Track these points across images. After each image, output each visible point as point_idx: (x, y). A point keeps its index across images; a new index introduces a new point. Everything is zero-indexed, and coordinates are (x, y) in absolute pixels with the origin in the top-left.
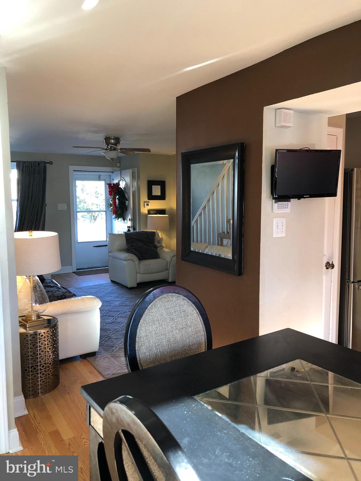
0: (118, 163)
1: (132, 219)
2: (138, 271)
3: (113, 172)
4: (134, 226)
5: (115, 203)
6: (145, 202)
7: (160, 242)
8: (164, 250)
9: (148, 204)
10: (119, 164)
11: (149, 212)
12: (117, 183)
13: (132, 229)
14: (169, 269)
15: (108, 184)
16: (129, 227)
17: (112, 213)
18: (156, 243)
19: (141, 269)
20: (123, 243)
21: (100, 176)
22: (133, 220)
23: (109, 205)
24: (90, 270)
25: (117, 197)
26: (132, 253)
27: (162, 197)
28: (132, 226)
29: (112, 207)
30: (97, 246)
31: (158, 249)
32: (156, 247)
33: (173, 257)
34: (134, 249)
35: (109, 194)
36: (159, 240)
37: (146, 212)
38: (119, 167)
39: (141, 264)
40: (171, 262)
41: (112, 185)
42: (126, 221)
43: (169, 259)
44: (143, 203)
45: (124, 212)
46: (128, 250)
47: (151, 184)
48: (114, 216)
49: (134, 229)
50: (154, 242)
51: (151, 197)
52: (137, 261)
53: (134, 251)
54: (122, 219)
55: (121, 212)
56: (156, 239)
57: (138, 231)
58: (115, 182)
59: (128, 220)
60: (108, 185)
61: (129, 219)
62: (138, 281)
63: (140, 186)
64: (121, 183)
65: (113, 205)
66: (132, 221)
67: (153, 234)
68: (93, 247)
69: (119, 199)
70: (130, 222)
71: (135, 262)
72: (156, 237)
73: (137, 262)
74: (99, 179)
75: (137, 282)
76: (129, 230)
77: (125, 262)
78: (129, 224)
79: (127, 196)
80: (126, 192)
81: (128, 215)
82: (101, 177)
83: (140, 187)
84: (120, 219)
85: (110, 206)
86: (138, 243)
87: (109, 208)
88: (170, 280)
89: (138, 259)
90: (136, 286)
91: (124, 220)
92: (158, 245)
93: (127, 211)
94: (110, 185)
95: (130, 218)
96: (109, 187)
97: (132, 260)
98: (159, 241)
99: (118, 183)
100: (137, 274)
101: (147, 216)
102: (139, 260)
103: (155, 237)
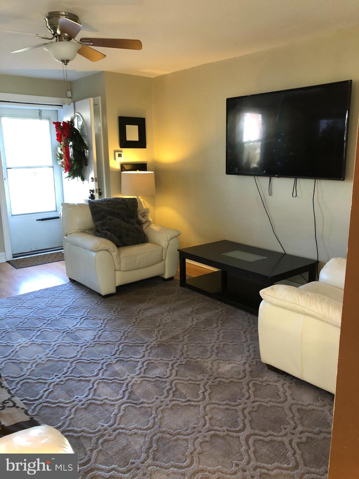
0: (68, 91)
1: (96, 178)
2: (117, 267)
3: (62, 106)
4: (99, 189)
5: (67, 153)
6: (115, 151)
7: (145, 215)
8: (152, 229)
9: (121, 154)
10: (71, 93)
11: (123, 167)
12: (68, 121)
13: (98, 194)
14: (165, 258)
15: (54, 123)
16: (93, 191)
17: (64, 169)
18: (140, 217)
19: (121, 263)
20: (86, 218)
21: (40, 111)
22: (98, 180)
23: (58, 156)
24: (34, 257)
25: (71, 143)
26: (105, 236)
27: (141, 143)
28: (96, 190)
29: (63, 160)
30: (42, 220)
31: (144, 226)
32: (140, 223)
33: (170, 240)
34: (107, 230)
35: (58, 140)
36: (144, 211)
37: (118, 167)
38: (71, 98)
39: (122, 255)
40: (167, 248)
41: (62, 125)
42: (86, 181)
43: (164, 243)
44: (113, 153)
45: (83, 167)
46: (98, 232)
47: (124, 122)
48: (67, 174)
49: (100, 194)
50: (137, 216)
51: (125, 144)
52: (114, 252)
53: (108, 233)
54: (79, 178)
55: (78, 167)
56: (140, 210)
57: (105, 197)
58: (67, 119)
59: (90, 180)
60: (54, 126)
61: (92, 178)
62: (118, 283)
63: (107, 125)
64: (76, 121)
65: (64, 156)
66: (96, 181)
67: (134, 203)
68: (37, 220)
69: (74, 147)
70: (94, 182)
71: (113, 254)
72: (139, 208)
73: (116, 253)
74: (40, 116)
75: (117, 285)
76: (92, 197)
77: (94, 254)
78: (93, 185)
79: (86, 142)
80: (85, 136)
81: (90, 172)
82: (43, 114)
83: (107, 128)
84: (76, 178)
85: (59, 159)
86: (112, 219)
87: (58, 161)
88: (166, 276)
89: (116, 247)
90: (115, 292)
91: (83, 179)
92: (143, 220)
93: (87, 165)
94: (57, 124)
95: (94, 177)
96: (56, 128)
97: (107, 250)
98: (144, 213)
99: (71, 122)
100: (116, 272)
101: (120, 174)
102: (118, 246)
103: (137, 207)
